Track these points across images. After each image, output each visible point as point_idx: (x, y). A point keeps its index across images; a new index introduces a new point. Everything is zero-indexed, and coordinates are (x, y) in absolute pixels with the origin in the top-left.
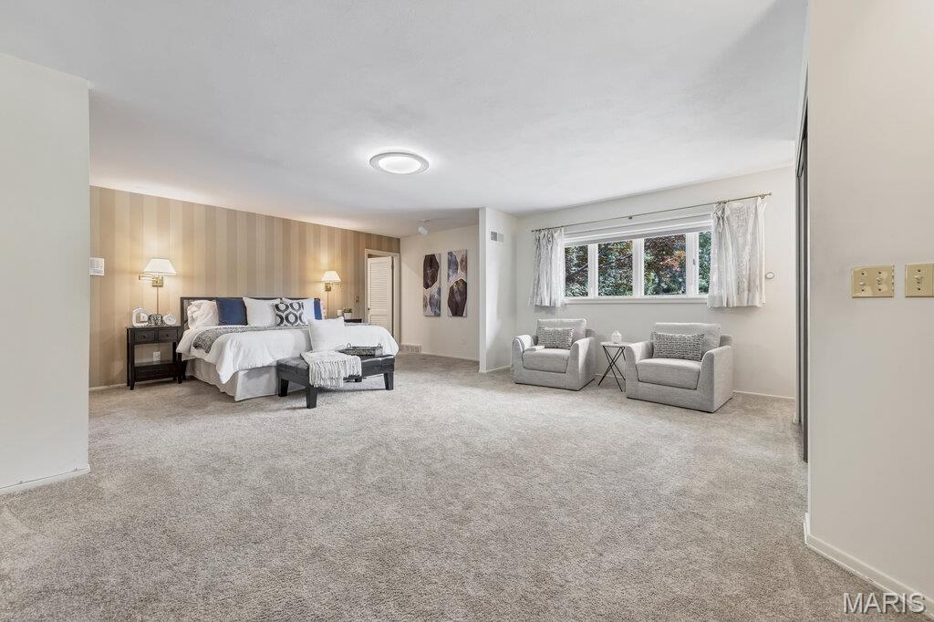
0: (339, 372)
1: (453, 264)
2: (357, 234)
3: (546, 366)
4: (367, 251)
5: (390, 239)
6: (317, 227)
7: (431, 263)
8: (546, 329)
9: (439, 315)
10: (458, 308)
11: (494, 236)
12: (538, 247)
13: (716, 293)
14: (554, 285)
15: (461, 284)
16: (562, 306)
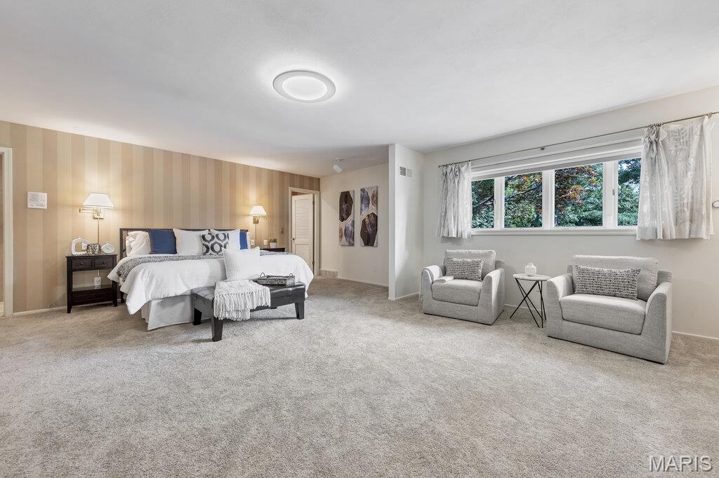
0: (245, 304)
1: (365, 199)
2: (282, 174)
3: (457, 299)
4: (291, 189)
5: (311, 179)
6: (246, 168)
7: (346, 199)
8: (455, 259)
9: (353, 245)
10: (369, 238)
11: (403, 171)
12: (445, 181)
13: (647, 224)
14: (461, 218)
15: (372, 218)
16: (469, 237)
